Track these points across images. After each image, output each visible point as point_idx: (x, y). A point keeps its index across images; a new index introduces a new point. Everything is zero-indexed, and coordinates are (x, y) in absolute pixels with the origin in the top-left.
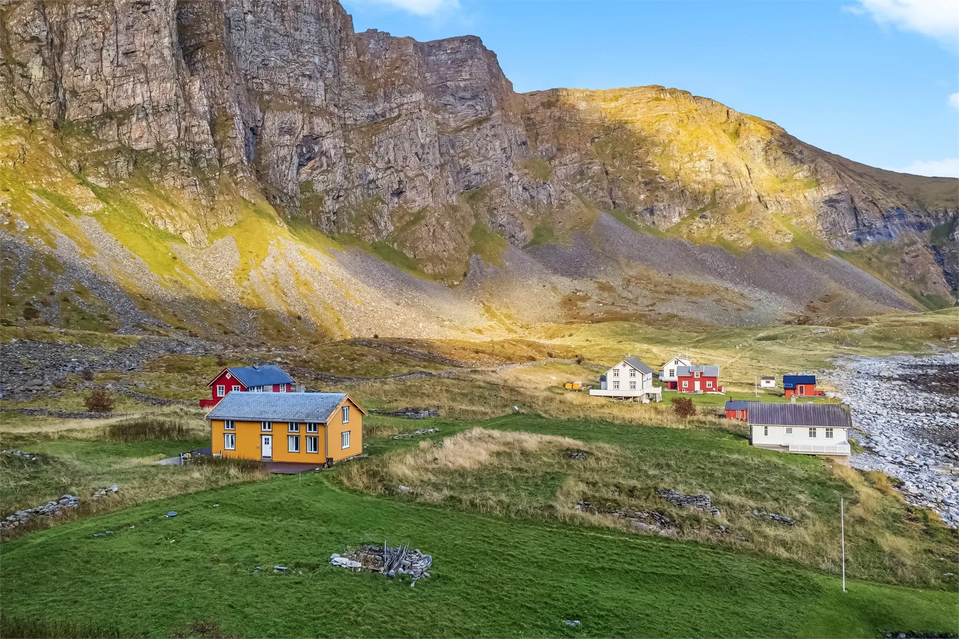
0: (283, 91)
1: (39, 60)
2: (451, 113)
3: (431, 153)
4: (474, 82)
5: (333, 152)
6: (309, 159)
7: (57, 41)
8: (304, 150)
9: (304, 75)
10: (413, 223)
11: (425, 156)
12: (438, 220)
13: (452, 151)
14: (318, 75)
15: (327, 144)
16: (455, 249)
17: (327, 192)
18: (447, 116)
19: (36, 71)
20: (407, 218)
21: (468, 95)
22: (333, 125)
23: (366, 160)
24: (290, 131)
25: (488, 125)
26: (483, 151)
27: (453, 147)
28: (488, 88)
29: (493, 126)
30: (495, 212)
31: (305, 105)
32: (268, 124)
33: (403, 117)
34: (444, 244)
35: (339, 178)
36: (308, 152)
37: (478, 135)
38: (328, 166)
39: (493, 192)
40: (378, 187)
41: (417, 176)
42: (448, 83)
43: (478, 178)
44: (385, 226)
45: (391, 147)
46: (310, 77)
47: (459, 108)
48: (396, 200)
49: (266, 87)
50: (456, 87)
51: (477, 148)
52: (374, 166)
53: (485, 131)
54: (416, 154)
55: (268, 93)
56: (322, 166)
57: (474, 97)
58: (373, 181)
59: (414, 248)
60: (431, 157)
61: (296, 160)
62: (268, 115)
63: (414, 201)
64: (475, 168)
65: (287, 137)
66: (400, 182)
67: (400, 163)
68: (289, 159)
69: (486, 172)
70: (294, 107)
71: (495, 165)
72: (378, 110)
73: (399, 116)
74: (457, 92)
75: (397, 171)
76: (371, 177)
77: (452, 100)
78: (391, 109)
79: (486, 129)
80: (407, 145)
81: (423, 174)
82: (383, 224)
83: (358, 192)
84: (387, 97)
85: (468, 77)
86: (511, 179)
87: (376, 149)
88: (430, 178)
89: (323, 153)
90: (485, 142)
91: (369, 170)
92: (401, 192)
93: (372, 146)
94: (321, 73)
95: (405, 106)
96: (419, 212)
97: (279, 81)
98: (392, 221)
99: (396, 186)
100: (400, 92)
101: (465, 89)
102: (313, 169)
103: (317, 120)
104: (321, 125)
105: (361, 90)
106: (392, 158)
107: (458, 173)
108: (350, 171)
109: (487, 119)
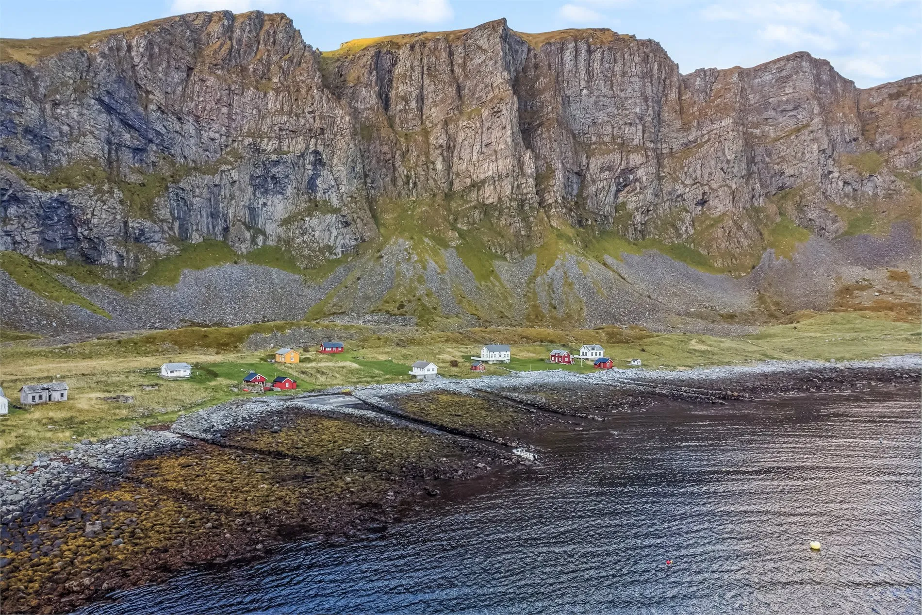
0: (607, 139)
1: (441, 158)
2: (771, 125)
3: (736, 166)
4: (797, 94)
5: (644, 178)
6: (625, 186)
7: (452, 145)
8: (621, 180)
9: (626, 124)
10: (712, 226)
11: (729, 170)
12: (735, 223)
13: (767, 159)
14: (637, 121)
15: (641, 173)
16: (749, 246)
17: (637, 209)
18: (767, 129)
19: (439, 166)
20: (708, 222)
21: (790, 107)
22: (647, 157)
23: (675, 180)
24: (610, 169)
25: (806, 132)
26: (799, 155)
27: (769, 155)
28: (810, 98)
29: (812, 132)
30: (805, 209)
31: (624, 147)
32: (592, 166)
33: (711, 141)
34: (738, 241)
35: (650, 197)
36: (624, 181)
37: (796, 141)
38: (641, 189)
39: (806, 191)
40: (684, 200)
41: (720, 187)
42: (770, 100)
43: (792, 179)
44: (686, 230)
45: (699, 166)
46: (631, 124)
47: (780, 120)
48: (700, 208)
49: (594, 139)
50: (779, 102)
51: (793, 154)
52: (683, 183)
53: (803, 137)
54: (722, 169)
55: (595, 144)
56: (636, 189)
57: (795, 108)
58: (681, 195)
59: (708, 247)
60: (735, 170)
61: (614, 188)
62: (593, 159)
63: (716, 208)
64: (789, 171)
65: (607, 173)
66: (704, 193)
67: (706, 178)
68: (607, 188)
69: (801, 173)
70: (614, 150)
71: (811, 166)
72: (691, 138)
73: (709, 140)
74: (779, 106)
75: (702, 185)
76: (679, 192)
77: (772, 113)
78: (702, 136)
79: (805, 135)
80: (713, 163)
81: (726, 185)
82: (684, 229)
83: (666, 205)
84: (699, 127)
85: (791, 91)
86: (830, 176)
87: (686, 169)
88: (734, 187)
89: (637, 180)
90: (801, 147)
91: (677, 187)
92: (706, 202)
93: (682, 168)
94: (641, 119)
95: (715, 132)
96: (720, 216)
97: (605, 132)
98: (693, 225)
99: (700, 197)
100: (711, 120)
101: (787, 102)
102: (628, 192)
103: (632, 156)
104: (636, 159)
105: (678, 124)
106: (699, 176)
107: (772, 177)
108: (661, 190)
109: (807, 125)
